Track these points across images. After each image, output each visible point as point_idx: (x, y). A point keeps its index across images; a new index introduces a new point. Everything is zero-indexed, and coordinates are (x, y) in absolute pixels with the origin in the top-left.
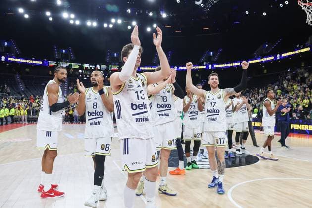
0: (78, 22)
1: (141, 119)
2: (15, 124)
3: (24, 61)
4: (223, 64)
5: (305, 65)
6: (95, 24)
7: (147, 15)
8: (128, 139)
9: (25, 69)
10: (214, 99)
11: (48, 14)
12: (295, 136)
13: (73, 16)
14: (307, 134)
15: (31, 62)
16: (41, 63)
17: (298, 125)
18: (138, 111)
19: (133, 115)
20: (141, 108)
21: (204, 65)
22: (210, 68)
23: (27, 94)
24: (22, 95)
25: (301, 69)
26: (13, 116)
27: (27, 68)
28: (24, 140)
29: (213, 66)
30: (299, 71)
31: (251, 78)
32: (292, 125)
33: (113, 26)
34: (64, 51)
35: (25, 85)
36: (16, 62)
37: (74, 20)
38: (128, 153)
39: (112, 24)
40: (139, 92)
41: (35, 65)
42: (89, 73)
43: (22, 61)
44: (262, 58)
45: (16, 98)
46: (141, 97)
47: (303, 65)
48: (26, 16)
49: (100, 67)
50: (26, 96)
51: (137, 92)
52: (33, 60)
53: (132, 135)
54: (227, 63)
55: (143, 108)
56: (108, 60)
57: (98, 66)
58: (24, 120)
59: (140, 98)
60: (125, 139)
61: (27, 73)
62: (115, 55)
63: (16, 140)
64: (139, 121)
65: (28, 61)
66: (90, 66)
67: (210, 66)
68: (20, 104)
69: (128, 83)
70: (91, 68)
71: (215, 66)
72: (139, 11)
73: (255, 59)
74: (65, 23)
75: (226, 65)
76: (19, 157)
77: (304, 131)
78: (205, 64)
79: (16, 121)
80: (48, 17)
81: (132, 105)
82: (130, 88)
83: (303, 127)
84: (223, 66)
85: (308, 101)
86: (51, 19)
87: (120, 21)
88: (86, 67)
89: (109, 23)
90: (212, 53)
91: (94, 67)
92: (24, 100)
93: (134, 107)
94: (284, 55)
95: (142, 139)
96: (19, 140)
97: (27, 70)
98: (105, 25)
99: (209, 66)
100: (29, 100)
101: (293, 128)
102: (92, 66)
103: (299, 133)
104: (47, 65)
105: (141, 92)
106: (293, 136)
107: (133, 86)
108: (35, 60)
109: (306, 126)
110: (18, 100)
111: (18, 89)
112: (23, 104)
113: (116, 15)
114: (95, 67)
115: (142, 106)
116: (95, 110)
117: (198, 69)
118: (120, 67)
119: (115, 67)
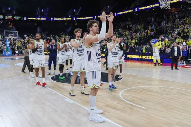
5: (130, 20)
8: (95, 71)
12: (130, 61)
14: (136, 60)
17: (131, 56)
18: (99, 57)
19: (97, 59)
21: (70, 18)
22: (74, 20)
25: (129, 22)
30: (127, 23)
32: (128, 55)
38: (95, 78)
47: (129, 20)
56: (4, 12)
60: (94, 72)
64: (99, 62)
67: (74, 18)
71: (77, 18)
77: (135, 58)
83: (134, 57)
84: (83, 18)
85: (135, 41)
90: (75, 10)
93: (97, 55)
94: (119, 13)
101: (129, 57)
103: (132, 60)
106: (129, 62)
107: (97, 44)
109: (136, 56)
117: (66, 20)
118: (13, 17)
119: (10, 17)
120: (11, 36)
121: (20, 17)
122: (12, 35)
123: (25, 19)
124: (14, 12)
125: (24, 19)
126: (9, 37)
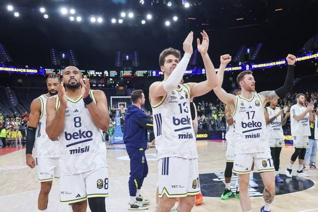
0: (79, 19)
1: (185, 135)
2: (7, 148)
3: (16, 70)
4: (263, 63)
6: (100, 20)
7: (165, 6)
8: (168, 158)
9: (17, 80)
10: (250, 107)
11: (42, 10)
13: (73, 11)
15: (24, 71)
16: (36, 71)
18: (181, 126)
19: (176, 131)
20: (184, 123)
21: (239, 66)
23: (21, 111)
24: (14, 112)
26: (5, 138)
27: (19, 78)
28: (19, 167)
29: (250, 67)
31: (300, 79)
33: (123, 22)
34: (64, 55)
35: (18, 100)
36: (6, 71)
37: (75, 16)
39: (122, 18)
40: (182, 105)
41: (29, 74)
42: (95, 82)
43: (12, 70)
44: (313, 54)
45: (7, 116)
46: (185, 110)
48: (17, 15)
49: (109, 74)
50: (19, 112)
51: (180, 105)
52: (26, 68)
53: (174, 153)
54: (269, 62)
55: (187, 122)
56: (118, 64)
57: (106, 73)
58: (18, 143)
59: (183, 111)
60: (165, 158)
61: (20, 85)
62: (127, 57)
63: (9, 168)
64: (182, 138)
65: (20, 70)
66: (96, 73)
67: (247, 67)
68: (13, 123)
69: (170, 94)
70: (97, 75)
71: (253, 66)
72: (155, 1)
73: (305, 55)
74: (65, 21)
75: (267, 65)
76: (14, 188)
78: (240, 63)
79: (9, 144)
80: (43, 14)
81: (174, 119)
82: (173, 100)
84: (264, 65)
86: (46, 16)
87: (131, 15)
88: (91, 73)
89: (118, 17)
90: (248, 50)
91: (101, 73)
92: (17, 118)
93: (177, 122)
95: (184, 159)
96: (13, 168)
97: (20, 81)
98: (114, 21)
99: (245, 66)
100: (23, 118)
102: (98, 73)
104: (43, 74)
105: (184, 105)
107: (175, 98)
108: (29, 68)
110: (10, 118)
111: (9, 104)
112: (16, 124)
113: (126, 7)
114: (103, 73)
115: (186, 121)
116: (78, 129)
117: (232, 71)
118: (133, 73)
119: (128, 73)
120: (122, 106)
121: (145, 72)
122: (124, 105)
123: (154, 75)
124: (136, 64)
125: (152, 74)
126: (119, 108)
